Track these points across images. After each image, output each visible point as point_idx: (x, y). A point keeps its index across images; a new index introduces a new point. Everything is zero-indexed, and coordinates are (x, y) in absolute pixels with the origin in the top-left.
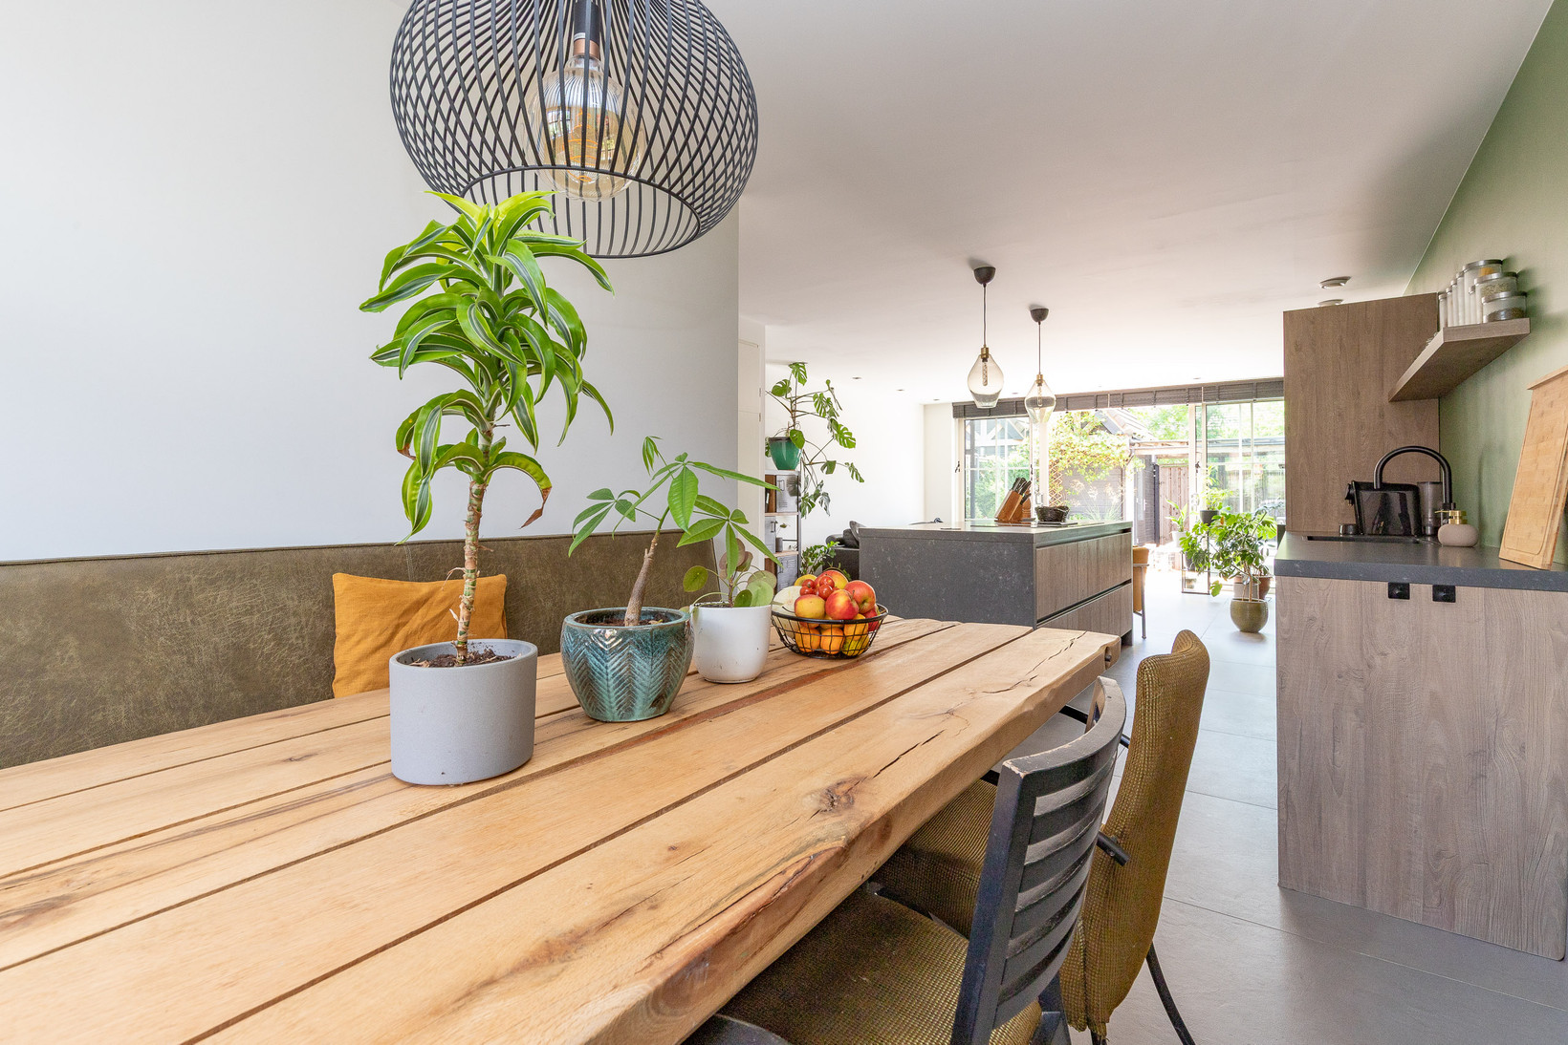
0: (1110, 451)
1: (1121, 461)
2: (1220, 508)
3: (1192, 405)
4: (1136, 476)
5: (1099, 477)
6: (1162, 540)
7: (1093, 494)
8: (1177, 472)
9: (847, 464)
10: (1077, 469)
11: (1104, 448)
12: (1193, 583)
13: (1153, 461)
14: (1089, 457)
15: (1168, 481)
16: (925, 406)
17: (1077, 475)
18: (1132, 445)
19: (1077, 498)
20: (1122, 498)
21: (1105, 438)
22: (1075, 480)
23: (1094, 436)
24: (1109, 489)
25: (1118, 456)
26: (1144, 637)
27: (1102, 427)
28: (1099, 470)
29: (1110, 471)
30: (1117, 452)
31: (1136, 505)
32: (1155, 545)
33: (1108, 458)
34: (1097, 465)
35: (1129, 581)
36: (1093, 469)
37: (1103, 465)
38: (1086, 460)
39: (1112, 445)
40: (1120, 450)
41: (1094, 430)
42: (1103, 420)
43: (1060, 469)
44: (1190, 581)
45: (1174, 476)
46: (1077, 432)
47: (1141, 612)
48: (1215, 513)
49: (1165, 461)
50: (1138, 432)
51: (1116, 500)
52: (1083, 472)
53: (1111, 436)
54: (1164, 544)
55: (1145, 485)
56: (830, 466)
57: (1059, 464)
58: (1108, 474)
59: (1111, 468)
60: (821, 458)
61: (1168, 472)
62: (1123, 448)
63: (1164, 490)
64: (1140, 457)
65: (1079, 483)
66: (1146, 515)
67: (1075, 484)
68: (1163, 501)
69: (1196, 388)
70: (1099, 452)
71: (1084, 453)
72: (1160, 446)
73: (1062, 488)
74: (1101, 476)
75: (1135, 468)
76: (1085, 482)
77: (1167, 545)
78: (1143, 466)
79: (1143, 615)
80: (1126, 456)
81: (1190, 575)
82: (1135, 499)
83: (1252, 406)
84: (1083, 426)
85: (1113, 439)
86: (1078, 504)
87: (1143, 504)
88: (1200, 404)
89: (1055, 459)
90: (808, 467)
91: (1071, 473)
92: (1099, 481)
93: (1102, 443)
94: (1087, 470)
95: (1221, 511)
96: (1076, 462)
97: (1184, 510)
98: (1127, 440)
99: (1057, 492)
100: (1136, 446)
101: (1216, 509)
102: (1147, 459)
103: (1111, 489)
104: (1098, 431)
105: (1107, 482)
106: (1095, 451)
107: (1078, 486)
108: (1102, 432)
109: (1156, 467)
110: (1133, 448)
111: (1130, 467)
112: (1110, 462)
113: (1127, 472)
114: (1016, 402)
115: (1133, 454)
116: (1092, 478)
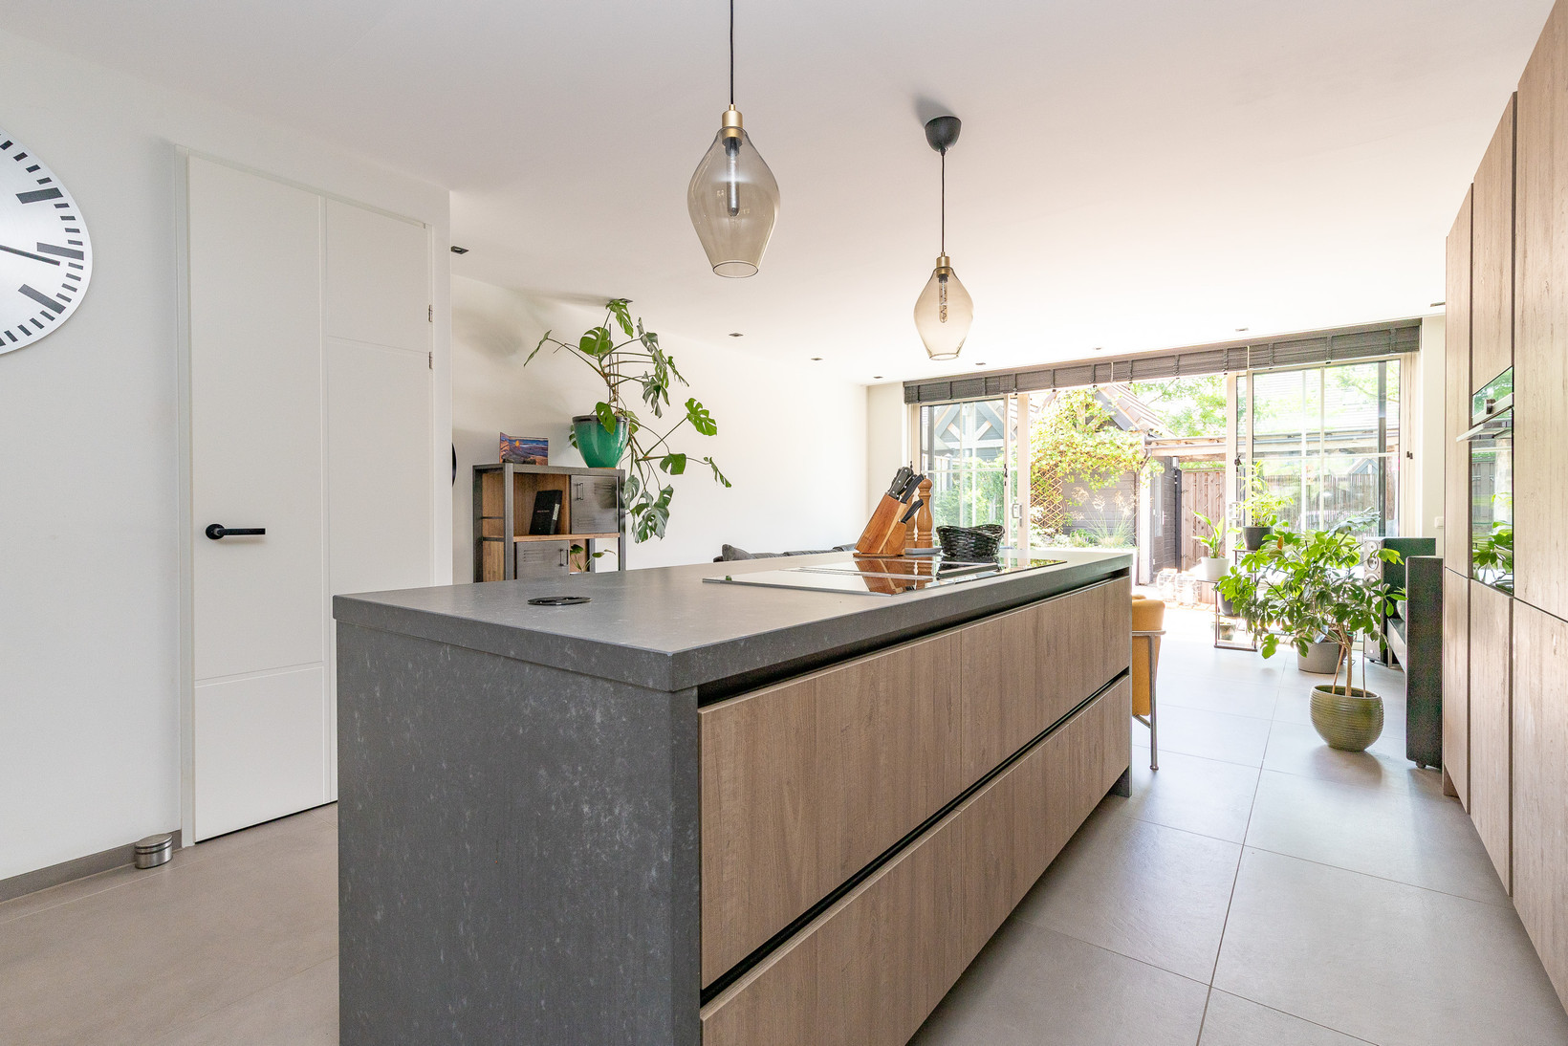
0: (1119, 451)
1: (1134, 463)
2: (1273, 523)
3: (1232, 374)
4: (1153, 483)
5: (1106, 484)
6: (1184, 561)
7: (1099, 504)
8: (1204, 478)
9: (706, 459)
10: (1080, 474)
11: (1112, 448)
12: (1231, 632)
13: (1175, 465)
14: (1094, 459)
15: (1192, 488)
16: (869, 389)
17: (1080, 482)
18: (1148, 443)
19: (1080, 509)
20: (1135, 510)
21: (1115, 436)
22: (1077, 488)
23: (1102, 433)
24: (1119, 499)
25: (1130, 457)
26: (1154, 768)
27: (1111, 422)
28: (1105, 476)
29: (1120, 477)
30: (1130, 452)
31: (1153, 519)
32: (1176, 570)
33: (1117, 460)
34: (1104, 469)
35: (1125, 672)
36: (1099, 475)
37: (1112, 468)
38: (1090, 463)
39: (1124, 444)
40: (1132, 450)
41: (1101, 426)
42: (1113, 414)
43: (1060, 475)
44: (1226, 628)
45: (1200, 482)
46: (1080, 428)
47: (1148, 718)
48: (1266, 531)
49: (1191, 465)
50: (1156, 428)
51: (1127, 512)
52: (1087, 477)
53: (1122, 433)
54: (1187, 569)
55: (1164, 494)
56: (676, 463)
57: (1058, 469)
58: (1117, 480)
59: (1121, 472)
60: (662, 451)
61: (1192, 478)
62: (1137, 448)
63: (1187, 500)
64: (1158, 459)
65: (1082, 491)
66: (1165, 530)
67: (1077, 492)
68: (1186, 512)
69: (1237, 349)
70: (1107, 452)
71: (1088, 454)
72: (1183, 444)
73: (1061, 498)
74: (1109, 483)
75: (1151, 473)
76: (1089, 490)
77: (1193, 570)
78: (1160, 469)
79: (1152, 725)
80: (1140, 457)
81: (1226, 621)
82: (1151, 512)
83: (1323, 374)
84: (1088, 421)
85: (1124, 437)
86: (1080, 517)
87: (1162, 518)
88: (1243, 372)
89: (1052, 463)
90: (642, 463)
91: (1073, 480)
92: (1107, 489)
93: (1111, 443)
94: (1092, 475)
95: (1275, 528)
96: (1079, 466)
97: (1219, 527)
98: (1142, 438)
99: (1056, 502)
100: (1154, 445)
101: (1268, 524)
102: (1167, 461)
103: (1121, 498)
104: (1106, 428)
105: (1117, 490)
106: (1101, 451)
107: (1081, 495)
108: (1111, 428)
109: (1178, 472)
110: (1149, 447)
111: (1145, 471)
112: (1121, 465)
113: (1142, 478)
114: (986, 378)
115: (1149, 455)
116: (1099, 485)
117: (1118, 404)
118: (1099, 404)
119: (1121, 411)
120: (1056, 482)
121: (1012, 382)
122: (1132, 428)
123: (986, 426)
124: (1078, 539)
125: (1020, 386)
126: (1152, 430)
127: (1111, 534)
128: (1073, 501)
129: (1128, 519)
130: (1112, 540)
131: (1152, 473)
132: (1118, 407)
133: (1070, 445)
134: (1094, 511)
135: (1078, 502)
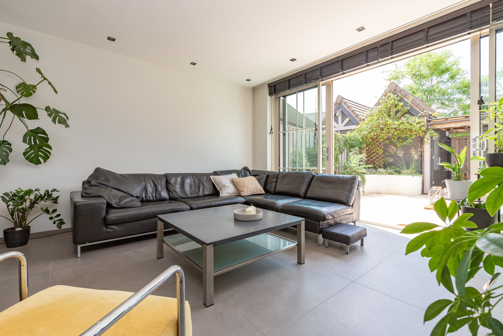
0: (413, 127)
1: (420, 132)
4: (432, 142)
5: (405, 143)
7: (401, 153)
8: (464, 141)
10: (391, 139)
11: (408, 125)
13: (447, 135)
14: (398, 131)
15: (457, 147)
17: (392, 143)
18: (428, 121)
19: (392, 156)
21: (410, 119)
22: (390, 146)
23: (403, 118)
24: (413, 151)
25: (418, 129)
27: (408, 112)
28: (405, 139)
29: (413, 139)
31: (432, 160)
33: (411, 131)
34: (404, 136)
36: (402, 139)
37: (408, 135)
38: (396, 133)
39: (414, 123)
40: (419, 125)
41: (403, 115)
42: (409, 108)
43: (381, 140)
45: (462, 143)
46: (392, 117)
50: (433, 114)
51: (416, 157)
52: (395, 140)
53: (414, 118)
57: (380, 137)
58: (412, 141)
59: (414, 137)
61: (457, 141)
62: (422, 124)
64: (436, 130)
65: (393, 147)
67: (390, 148)
70: (405, 127)
71: (396, 129)
73: (382, 151)
74: (407, 143)
76: (397, 147)
78: (437, 135)
80: (424, 129)
82: (431, 157)
84: (397, 112)
86: (391, 160)
87: (439, 161)
89: (377, 134)
91: (388, 142)
92: (406, 146)
93: (408, 122)
94: (398, 139)
96: (391, 135)
98: (425, 119)
99: (380, 153)
100: (432, 123)
102: (441, 132)
104: (405, 115)
105: (412, 146)
106: (402, 127)
107: (392, 149)
108: (408, 115)
109: (448, 138)
110: (429, 124)
111: (428, 136)
112: (413, 133)
113: (425, 140)
114: (306, 74)
115: (429, 127)
116: (401, 144)
117: (412, 103)
118: (402, 104)
119: (414, 107)
120: (380, 144)
121: (318, 73)
122: (420, 115)
123: (347, 120)
124: (389, 170)
125: (323, 75)
126: (431, 115)
127: (408, 168)
128: (388, 152)
129: (417, 161)
130: (408, 171)
131: (432, 138)
132: (412, 105)
133: (386, 125)
134: (399, 157)
135: (391, 153)
